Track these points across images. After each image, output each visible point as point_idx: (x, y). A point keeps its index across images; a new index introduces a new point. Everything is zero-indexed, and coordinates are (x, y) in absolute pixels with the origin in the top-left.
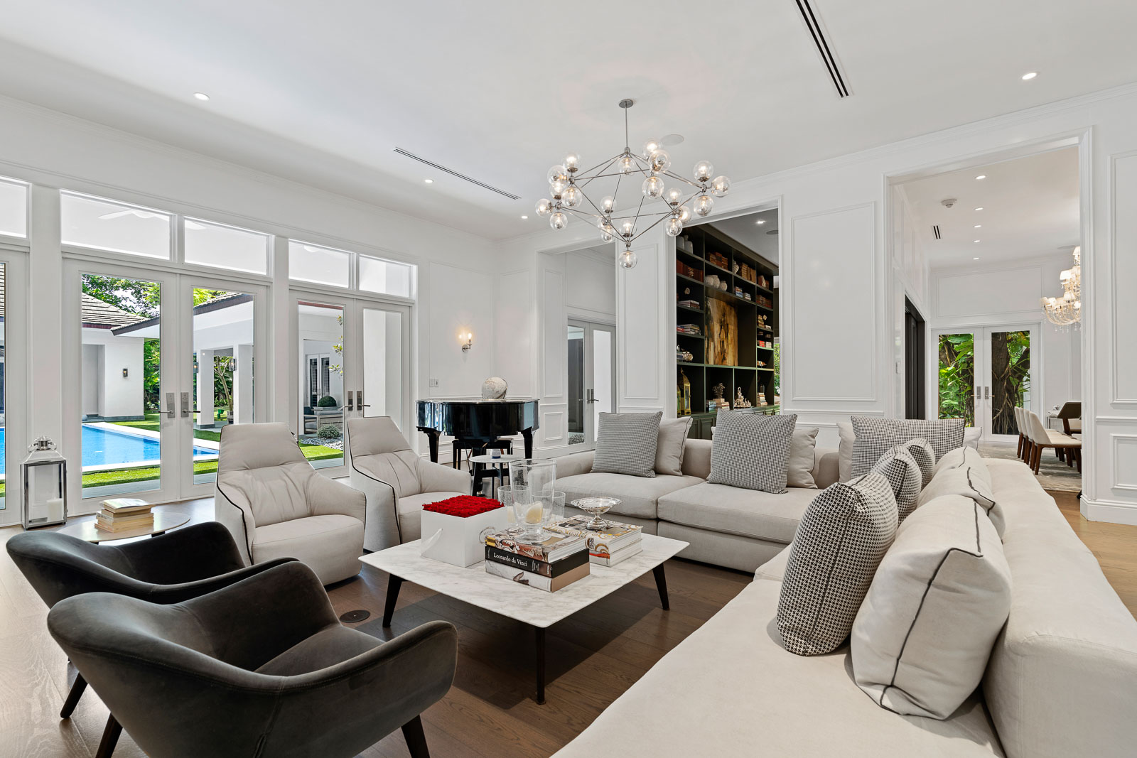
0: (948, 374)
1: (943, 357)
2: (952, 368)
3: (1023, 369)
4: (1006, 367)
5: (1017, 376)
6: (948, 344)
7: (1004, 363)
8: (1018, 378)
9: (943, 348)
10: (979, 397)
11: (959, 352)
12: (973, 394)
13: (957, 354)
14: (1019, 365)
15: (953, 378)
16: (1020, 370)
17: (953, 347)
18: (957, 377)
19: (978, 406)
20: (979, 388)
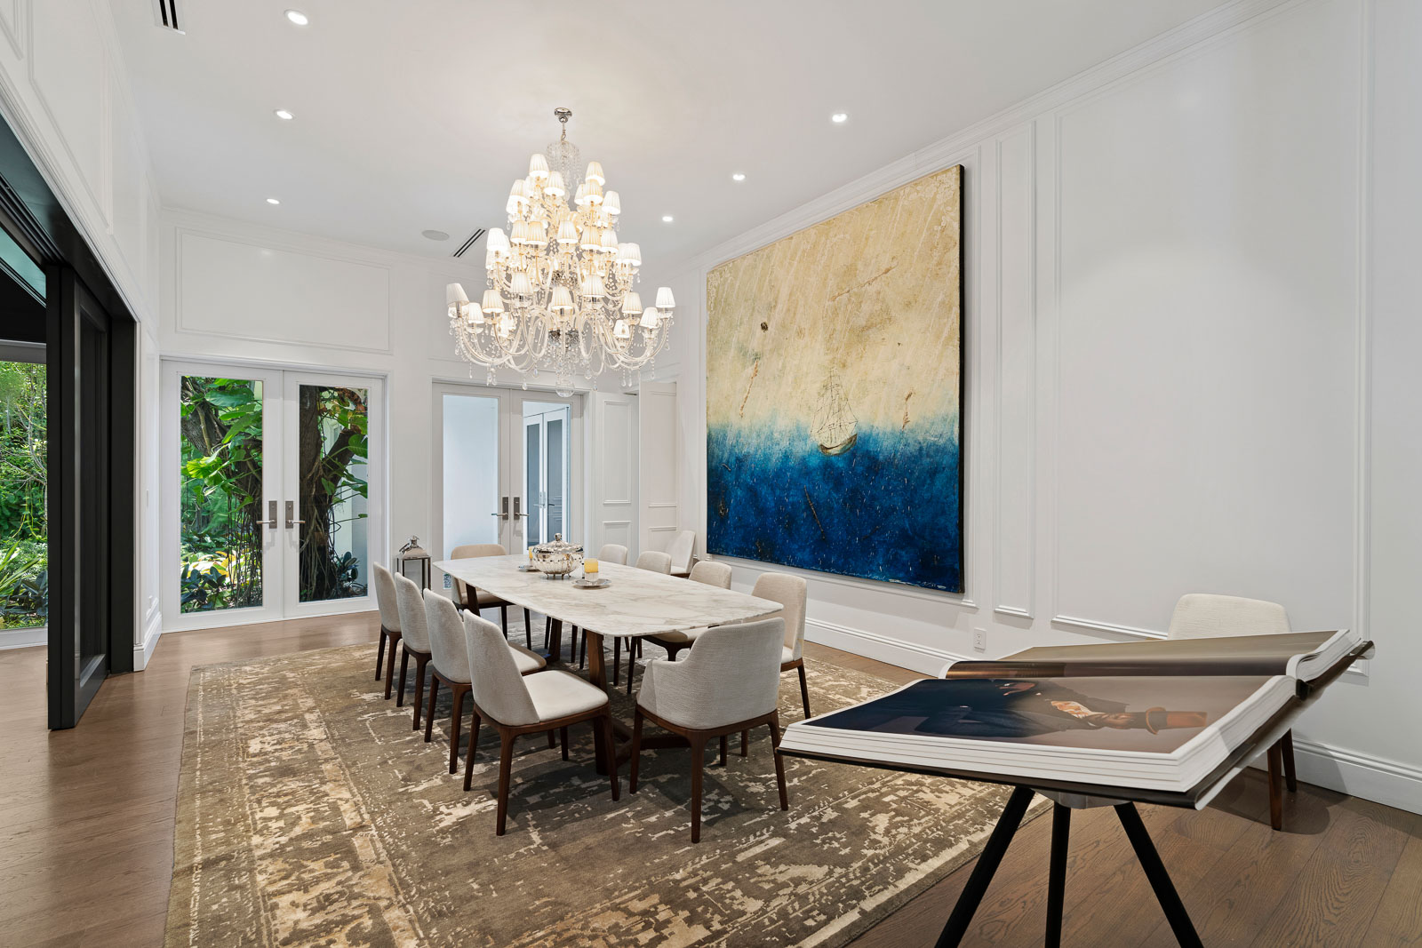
0: (205, 471)
1: (194, 433)
2: (213, 458)
3: (339, 464)
4: (314, 460)
5: (331, 476)
6: (205, 406)
7: (313, 453)
8: (332, 480)
9: (195, 414)
10: (273, 525)
11: (229, 427)
12: (260, 518)
13: (224, 430)
14: (334, 458)
15: (216, 480)
16: (336, 467)
17: (217, 415)
18: (224, 477)
19: (272, 544)
20: (273, 505)
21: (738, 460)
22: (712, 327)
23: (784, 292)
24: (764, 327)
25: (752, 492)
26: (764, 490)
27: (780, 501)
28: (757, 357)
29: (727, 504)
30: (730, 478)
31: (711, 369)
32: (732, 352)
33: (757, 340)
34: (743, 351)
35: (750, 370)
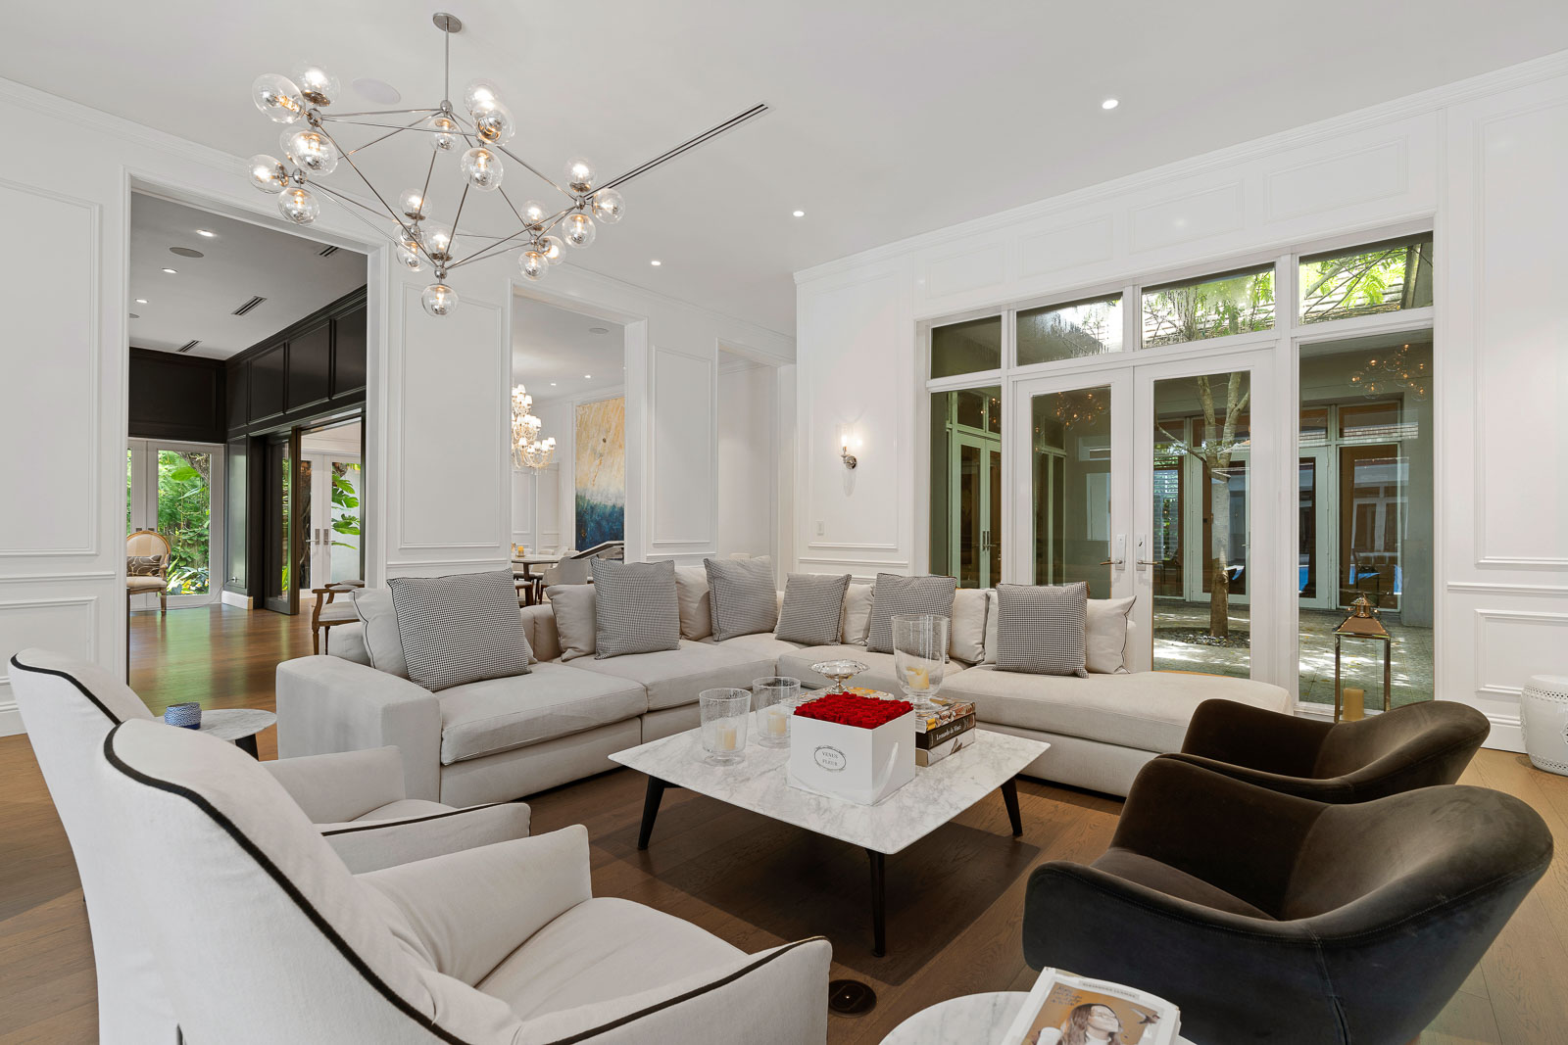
20: (317, 531)
21: (592, 507)
22: (579, 435)
23: (614, 425)
24: (604, 441)
25: (598, 524)
26: (604, 523)
27: (611, 528)
28: (601, 455)
29: (586, 531)
30: (587, 517)
31: (578, 459)
32: (589, 451)
33: (601, 446)
34: (594, 450)
35: (598, 462)
